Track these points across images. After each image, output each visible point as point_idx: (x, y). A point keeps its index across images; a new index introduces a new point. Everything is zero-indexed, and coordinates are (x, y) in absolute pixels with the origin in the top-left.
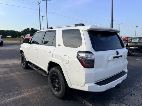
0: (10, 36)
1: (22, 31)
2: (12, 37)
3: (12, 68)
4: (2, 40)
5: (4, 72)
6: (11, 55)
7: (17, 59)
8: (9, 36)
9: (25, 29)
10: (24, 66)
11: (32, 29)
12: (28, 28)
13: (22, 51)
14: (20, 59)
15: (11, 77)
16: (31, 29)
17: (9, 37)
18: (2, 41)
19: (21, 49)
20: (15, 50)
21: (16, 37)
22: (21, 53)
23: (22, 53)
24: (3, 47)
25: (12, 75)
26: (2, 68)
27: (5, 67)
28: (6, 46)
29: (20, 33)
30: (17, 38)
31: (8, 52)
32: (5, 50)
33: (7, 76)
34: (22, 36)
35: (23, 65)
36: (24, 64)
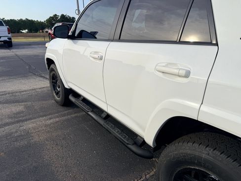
0: (27, 30)
1: (45, 20)
2: (30, 31)
3: (29, 103)
4: (10, 35)
5: (9, 117)
6: (27, 67)
7: (41, 76)
8: (25, 29)
9: (51, 17)
10: (58, 99)
11: (63, 16)
12: (56, 15)
13: (50, 62)
14: (48, 77)
15: (28, 134)
16: (60, 15)
17: (24, 31)
18: (10, 39)
19: (48, 55)
20: (35, 56)
21: (36, 31)
22: (49, 66)
23: (52, 66)
24: (14, 50)
25: (31, 126)
26: (7, 102)
27: (13, 99)
28: (18, 48)
29: (42, 25)
30: (38, 34)
31: (22, 60)
32: (17, 55)
33: (16, 132)
34: (47, 30)
35: (55, 94)
36: (57, 94)
